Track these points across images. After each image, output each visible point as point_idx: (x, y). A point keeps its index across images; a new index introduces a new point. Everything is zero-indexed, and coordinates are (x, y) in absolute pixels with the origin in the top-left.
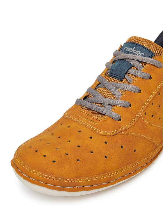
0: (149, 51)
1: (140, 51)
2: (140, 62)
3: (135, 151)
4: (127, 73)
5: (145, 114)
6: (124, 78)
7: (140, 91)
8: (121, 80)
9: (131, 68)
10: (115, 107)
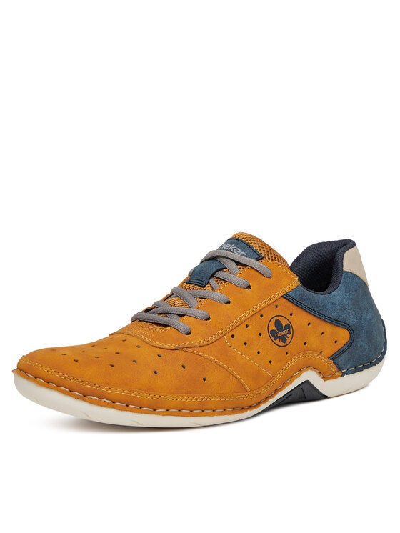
0: (255, 252)
1: (241, 249)
2: (238, 263)
3: (204, 379)
4: (213, 276)
5: (233, 336)
6: (208, 283)
7: (229, 302)
8: (203, 286)
9: (221, 270)
10: (184, 317)
